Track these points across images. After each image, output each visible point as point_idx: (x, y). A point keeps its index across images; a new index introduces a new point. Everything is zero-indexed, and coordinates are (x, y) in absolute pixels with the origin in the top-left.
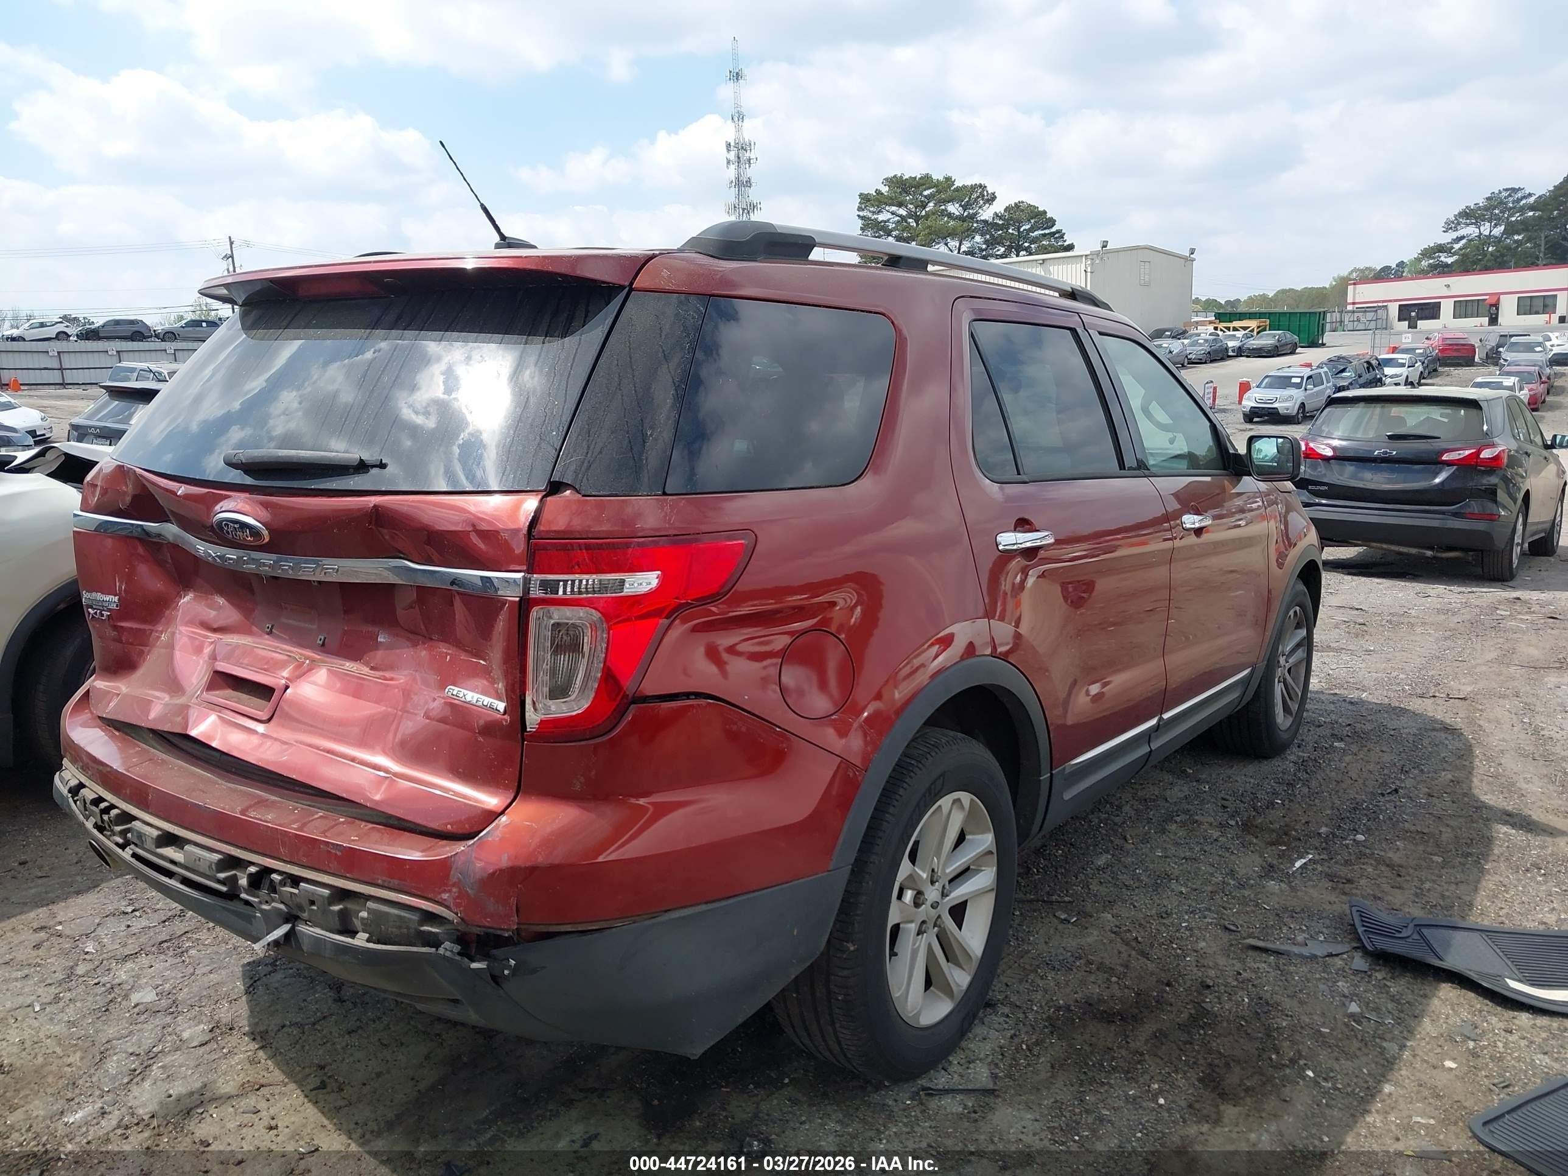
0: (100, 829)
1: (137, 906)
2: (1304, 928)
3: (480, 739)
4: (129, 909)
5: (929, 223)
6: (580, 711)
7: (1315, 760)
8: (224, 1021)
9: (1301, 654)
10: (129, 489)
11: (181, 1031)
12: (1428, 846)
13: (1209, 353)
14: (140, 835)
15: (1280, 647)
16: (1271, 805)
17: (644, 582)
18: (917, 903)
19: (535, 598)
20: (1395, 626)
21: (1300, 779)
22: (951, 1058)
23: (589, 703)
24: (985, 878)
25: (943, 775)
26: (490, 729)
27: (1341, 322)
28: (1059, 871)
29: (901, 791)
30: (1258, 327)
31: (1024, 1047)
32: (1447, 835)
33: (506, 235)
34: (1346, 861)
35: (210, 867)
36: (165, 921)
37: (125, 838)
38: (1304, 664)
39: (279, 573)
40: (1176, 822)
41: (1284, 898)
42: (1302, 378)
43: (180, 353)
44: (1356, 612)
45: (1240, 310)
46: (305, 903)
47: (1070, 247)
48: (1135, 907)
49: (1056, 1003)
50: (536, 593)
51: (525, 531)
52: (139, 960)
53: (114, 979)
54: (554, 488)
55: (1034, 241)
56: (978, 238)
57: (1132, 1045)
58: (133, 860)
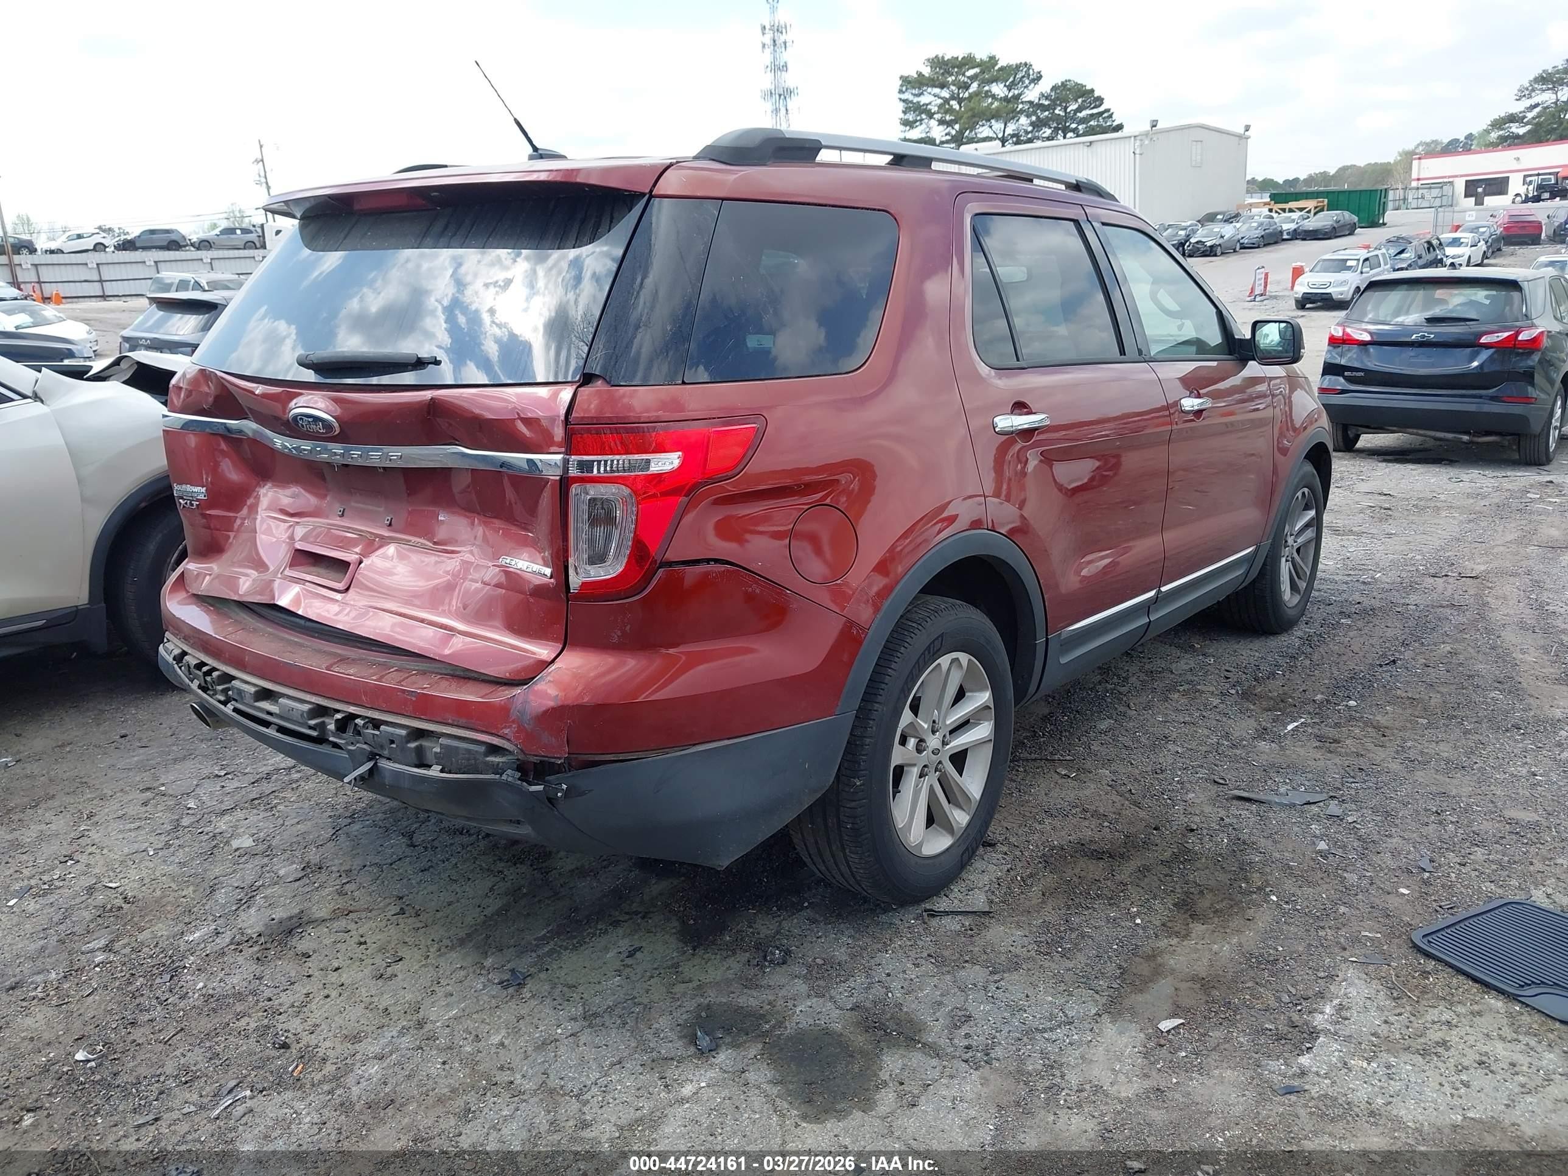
0: (204, 689)
1: (228, 770)
2: (1288, 781)
3: (531, 600)
4: (222, 773)
5: (972, 105)
6: (614, 575)
7: (1320, 635)
8: (313, 862)
9: (1310, 533)
10: (210, 389)
11: (278, 869)
12: (1416, 710)
13: (1262, 236)
14: (240, 692)
15: (1287, 527)
16: (1272, 675)
17: (667, 462)
18: (919, 750)
19: (574, 477)
20: (1421, 510)
21: (1303, 653)
22: (952, 887)
23: (623, 567)
24: (983, 731)
25: (942, 635)
26: (539, 591)
27: (1405, 199)
28: (1064, 734)
29: (902, 650)
30: (1316, 208)
31: (1019, 878)
32: (1436, 700)
33: (538, 146)
34: (1336, 724)
35: (302, 715)
36: (253, 783)
37: (227, 695)
38: (1313, 544)
39: (349, 461)
40: (1179, 691)
41: (1273, 756)
42: (1358, 260)
43: (216, 261)
44: (1384, 497)
45: (1297, 190)
46: (385, 742)
47: (1120, 127)
48: (1132, 764)
49: (1051, 844)
50: (573, 472)
51: (563, 418)
52: (235, 813)
53: (215, 829)
54: (587, 379)
55: (1083, 121)
56: (1024, 120)
57: (1118, 877)
58: (234, 714)
